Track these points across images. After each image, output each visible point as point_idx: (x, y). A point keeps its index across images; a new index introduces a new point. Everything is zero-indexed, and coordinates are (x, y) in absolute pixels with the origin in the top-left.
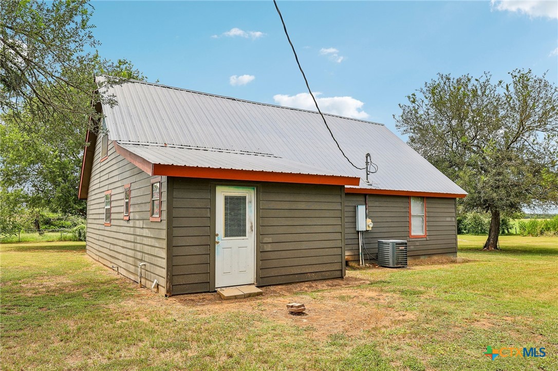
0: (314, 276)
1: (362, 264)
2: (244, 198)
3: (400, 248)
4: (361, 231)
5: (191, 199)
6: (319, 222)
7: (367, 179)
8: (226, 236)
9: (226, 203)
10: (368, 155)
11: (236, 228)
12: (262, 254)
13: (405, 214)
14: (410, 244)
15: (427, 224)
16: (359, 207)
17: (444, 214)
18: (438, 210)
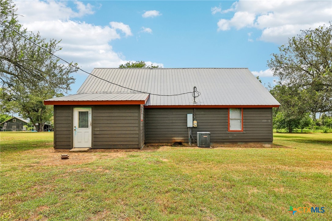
0: (122, 147)
1: (190, 144)
2: (88, 112)
3: (204, 136)
4: (190, 127)
5: (64, 113)
6: (123, 122)
7: (194, 100)
8: (79, 127)
9: (79, 115)
10: (195, 87)
11: (83, 124)
12: (95, 135)
13: (225, 118)
14: (229, 135)
15: (244, 124)
16: (188, 115)
17: (261, 118)
18: (255, 115)
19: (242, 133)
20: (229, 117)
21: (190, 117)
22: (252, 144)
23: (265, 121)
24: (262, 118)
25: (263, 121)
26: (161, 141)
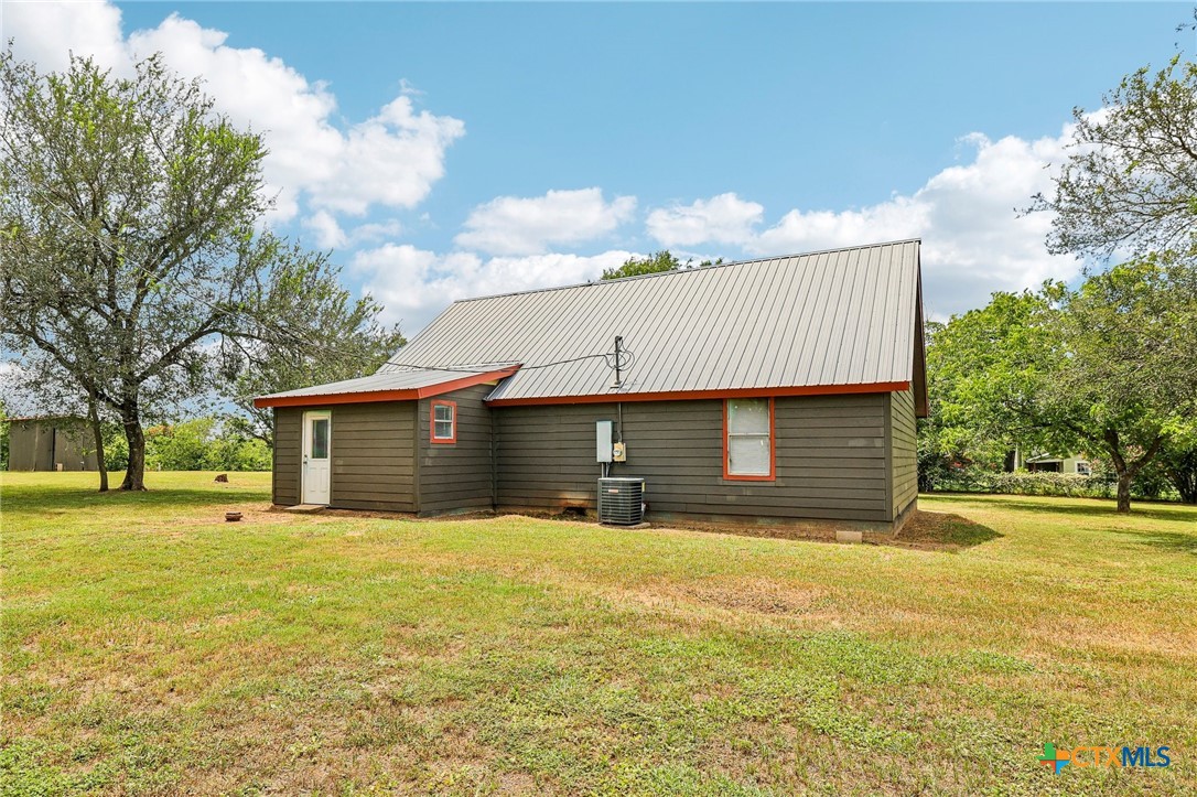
2: (325, 422)
3: (610, 491)
4: (604, 463)
7: (618, 378)
8: (312, 456)
9: (313, 429)
10: (619, 338)
11: (319, 452)
13: (713, 434)
14: (723, 491)
15: (778, 453)
16: (599, 424)
17: (841, 432)
18: (818, 423)
19: (773, 484)
20: (724, 430)
21: (604, 429)
22: (808, 526)
23: (862, 443)
24: (849, 432)
25: (852, 443)
26: (532, 502)
